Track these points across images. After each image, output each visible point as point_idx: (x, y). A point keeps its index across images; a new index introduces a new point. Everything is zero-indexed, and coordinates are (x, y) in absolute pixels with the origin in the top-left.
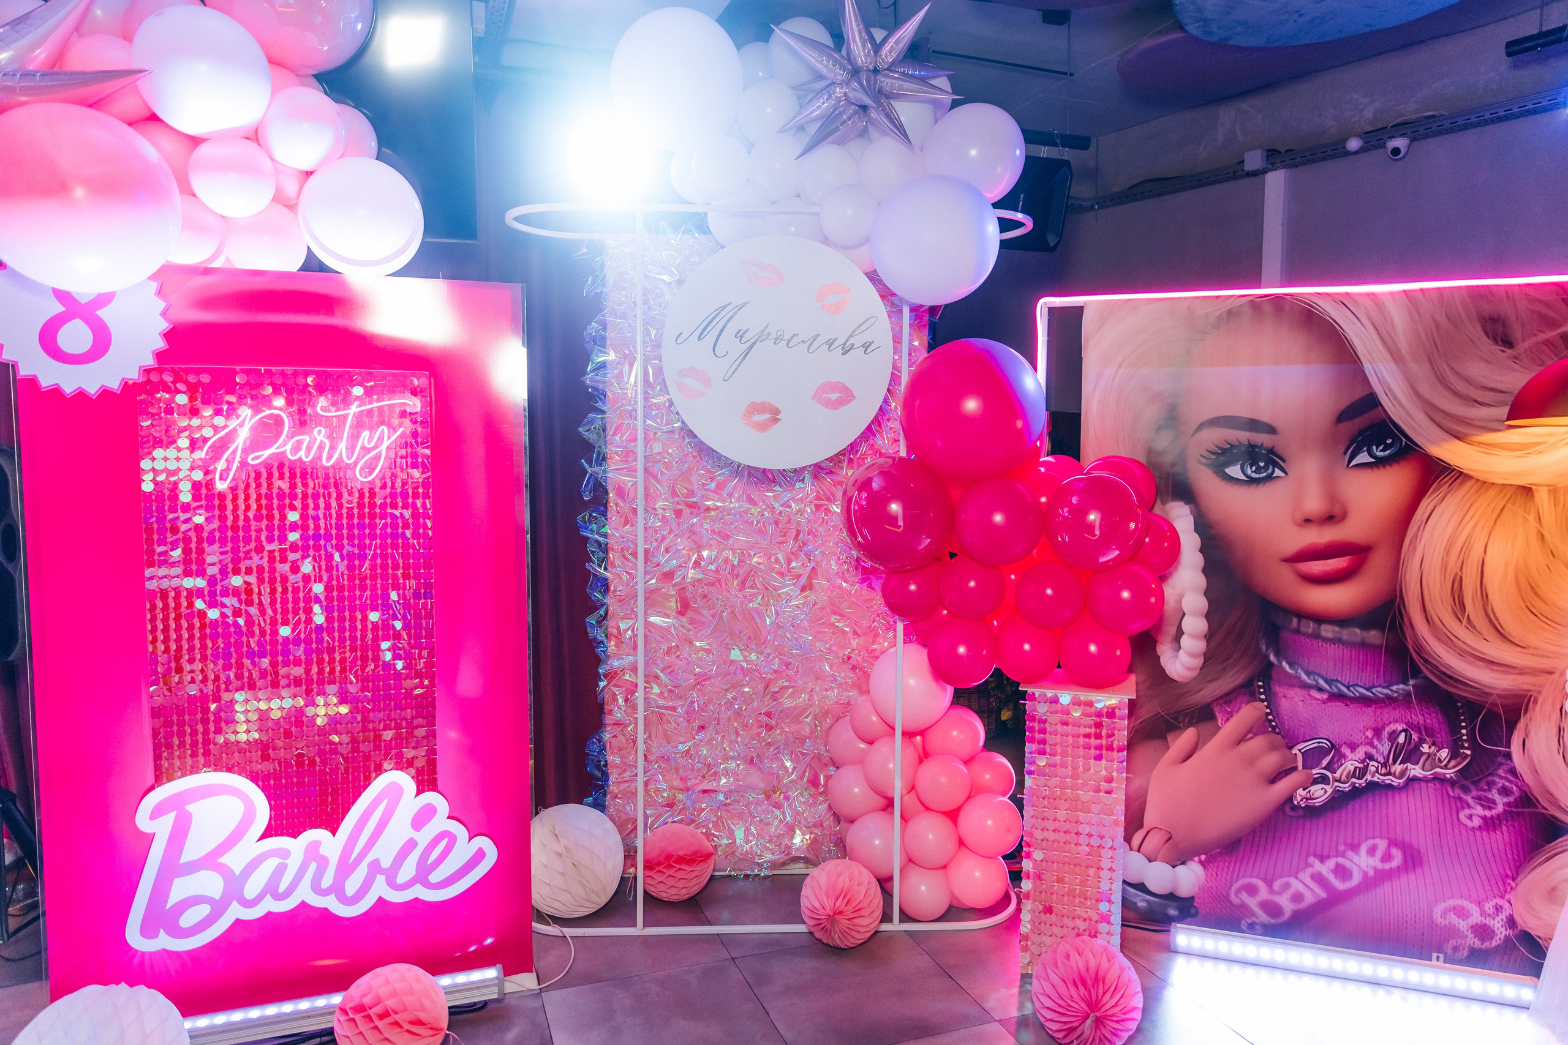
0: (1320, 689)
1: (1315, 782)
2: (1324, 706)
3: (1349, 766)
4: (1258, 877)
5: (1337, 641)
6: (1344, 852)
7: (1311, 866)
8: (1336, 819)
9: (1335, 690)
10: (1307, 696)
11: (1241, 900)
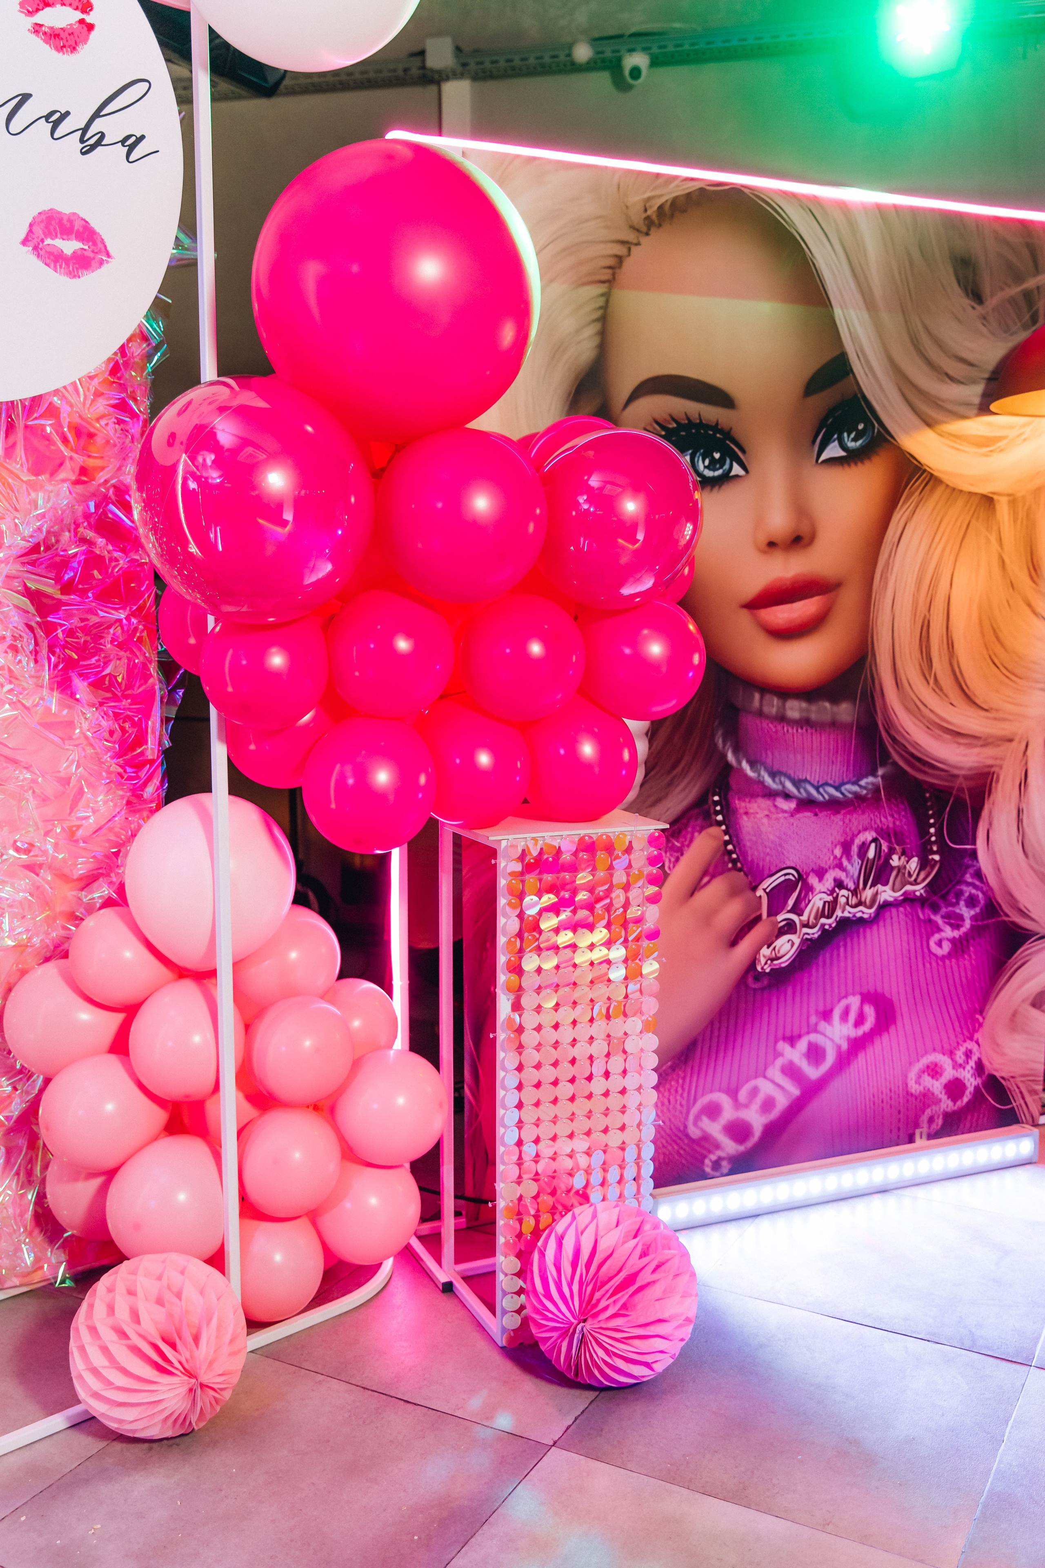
0: (787, 796)
1: (781, 932)
2: (791, 820)
3: (818, 901)
4: (720, 1090)
5: (805, 722)
6: (816, 1024)
7: (781, 1054)
8: (806, 981)
9: (804, 795)
10: (773, 809)
11: (702, 1130)
